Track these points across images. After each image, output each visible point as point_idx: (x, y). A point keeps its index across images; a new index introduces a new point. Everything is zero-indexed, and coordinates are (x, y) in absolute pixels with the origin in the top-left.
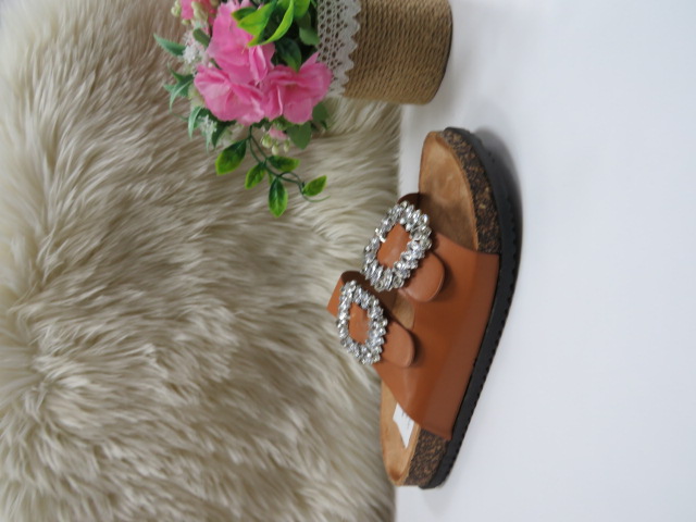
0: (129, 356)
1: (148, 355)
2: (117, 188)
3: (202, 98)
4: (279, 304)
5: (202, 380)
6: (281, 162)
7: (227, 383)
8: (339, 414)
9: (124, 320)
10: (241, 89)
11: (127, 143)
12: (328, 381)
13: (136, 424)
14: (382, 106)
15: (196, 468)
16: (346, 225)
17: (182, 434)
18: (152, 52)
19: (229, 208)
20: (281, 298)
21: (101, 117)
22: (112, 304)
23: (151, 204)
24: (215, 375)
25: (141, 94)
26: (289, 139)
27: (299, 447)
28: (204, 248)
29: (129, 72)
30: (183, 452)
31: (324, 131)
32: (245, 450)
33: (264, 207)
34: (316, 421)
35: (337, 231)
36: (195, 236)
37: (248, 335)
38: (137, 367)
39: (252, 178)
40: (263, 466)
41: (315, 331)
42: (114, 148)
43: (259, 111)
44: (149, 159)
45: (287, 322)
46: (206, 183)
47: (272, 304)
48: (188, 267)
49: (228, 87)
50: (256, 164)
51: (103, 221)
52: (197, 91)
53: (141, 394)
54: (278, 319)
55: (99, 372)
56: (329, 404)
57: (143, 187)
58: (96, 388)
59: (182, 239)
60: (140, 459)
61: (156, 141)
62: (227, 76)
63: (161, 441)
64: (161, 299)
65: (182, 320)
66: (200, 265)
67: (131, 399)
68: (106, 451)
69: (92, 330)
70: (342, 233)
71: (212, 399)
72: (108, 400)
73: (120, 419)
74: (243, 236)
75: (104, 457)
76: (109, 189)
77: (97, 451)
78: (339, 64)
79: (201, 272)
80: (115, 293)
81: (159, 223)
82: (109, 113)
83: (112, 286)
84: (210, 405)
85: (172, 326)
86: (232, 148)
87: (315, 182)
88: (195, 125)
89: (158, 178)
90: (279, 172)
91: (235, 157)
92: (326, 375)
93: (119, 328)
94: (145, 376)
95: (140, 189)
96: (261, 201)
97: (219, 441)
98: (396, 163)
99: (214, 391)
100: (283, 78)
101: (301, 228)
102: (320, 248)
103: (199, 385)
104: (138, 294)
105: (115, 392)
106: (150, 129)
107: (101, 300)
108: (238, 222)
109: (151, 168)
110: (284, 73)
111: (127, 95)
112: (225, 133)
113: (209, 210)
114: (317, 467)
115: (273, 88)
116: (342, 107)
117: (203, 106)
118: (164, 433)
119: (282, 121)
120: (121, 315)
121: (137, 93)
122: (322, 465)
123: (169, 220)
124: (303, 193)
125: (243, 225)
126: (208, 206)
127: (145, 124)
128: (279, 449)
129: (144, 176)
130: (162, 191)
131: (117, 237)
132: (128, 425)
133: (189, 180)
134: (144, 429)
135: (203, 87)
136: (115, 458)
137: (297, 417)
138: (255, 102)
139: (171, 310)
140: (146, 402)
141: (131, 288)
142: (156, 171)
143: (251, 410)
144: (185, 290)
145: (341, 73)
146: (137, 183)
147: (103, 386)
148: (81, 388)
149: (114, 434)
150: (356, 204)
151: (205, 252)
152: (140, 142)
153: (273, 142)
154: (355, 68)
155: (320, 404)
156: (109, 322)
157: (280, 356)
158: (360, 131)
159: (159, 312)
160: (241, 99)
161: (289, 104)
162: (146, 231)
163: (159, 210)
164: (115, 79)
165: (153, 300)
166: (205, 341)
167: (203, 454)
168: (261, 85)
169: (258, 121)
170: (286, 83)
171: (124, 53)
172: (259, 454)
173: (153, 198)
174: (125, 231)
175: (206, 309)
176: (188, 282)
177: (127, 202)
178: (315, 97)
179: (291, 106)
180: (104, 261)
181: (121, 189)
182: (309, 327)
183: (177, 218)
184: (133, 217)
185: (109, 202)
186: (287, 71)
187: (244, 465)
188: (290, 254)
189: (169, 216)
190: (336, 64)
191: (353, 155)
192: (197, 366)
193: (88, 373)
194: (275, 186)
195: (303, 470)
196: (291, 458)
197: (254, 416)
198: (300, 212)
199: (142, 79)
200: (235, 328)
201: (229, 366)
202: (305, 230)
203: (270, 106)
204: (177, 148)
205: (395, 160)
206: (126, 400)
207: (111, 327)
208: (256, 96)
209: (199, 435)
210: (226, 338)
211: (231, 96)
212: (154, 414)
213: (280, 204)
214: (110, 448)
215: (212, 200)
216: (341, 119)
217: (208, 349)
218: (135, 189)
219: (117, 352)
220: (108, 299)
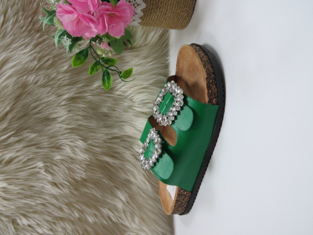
0: (30, 168)
1: (40, 168)
2: (18, 78)
3: (61, 23)
4: (110, 137)
5: (70, 179)
6: (108, 61)
7: (85, 180)
8: (143, 192)
9: (26, 150)
10: (83, 16)
11: (23, 54)
12: (138, 176)
13: (35, 206)
14: (160, 32)
15: (69, 227)
16: (144, 94)
17: (61, 209)
18: (35, 4)
19: (81, 87)
20: (111, 134)
21: (8, 40)
22: (19, 141)
23: (39, 86)
24: (78, 177)
25: (30, 27)
26: (112, 49)
27: (124, 211)
28: (69, 109)
29: (22, 16)
30: (62, 219)
31: (130, 46)
32: (95, 215)
33: (100, 86)
34: (132, 197)
35: (139, 98)
36: (63, 103)
37: (94, 154)
38: (34, 175)
39: (92, 69)
40: (106, 223)
41: (130, 150)
42: (16, 57)
43: (95, 30)
44: (36, 62)
45: (115, 146)
46: (68, 74)
47: (106, 137)
48: (60, 120)
49: (76, 16)
50: (95, 61)
51: (11, 96)
52: (58, 20)
53: (37, 189)
54: (110, 145)
55: (14, 179)
56: (139, 188)
57: (33, 78)
58: (11, 187)
59: (56, 105)
60: (38, 225)
61: (39, 52)
62: (74, 9)
63: (49, 214)
64: (46, 137)
65: (58, 148)
66: (66, 118)
67: (31, 192)
68: (19, 221)
69: (8, 156)
70: (142, 99)
71: (76, 189)
72: (19, 193)
73: (26, 203)
74: (89, 102)
75: (18, 224)
76: (14, 79)
77: (14, 222)
78: (138, 5)
79: (67, 122)
80: (20, 135)
81: (43, 96)
82: (12, 37)
83: (18, 132)
84: (75, 192)
85: (52, 152)
86: (81, 52)
87: (127, 71)
88: (59, 41)
89: (42, 72)
90: (107, 66)
91: (82, 58)
92: (136, 172)
93: (23, 154)
94: (39, 179)
95: (31, 78)
96: (98, 83)
97: (81, 211)
98: (168, 62)
99: (77, 185)
100: (108, 10)
101: (120, 97)
102: (130, 107)
103: (69, 182)
104: (33, 135)
105: (22, 189)
106: (36, 46)
107: (12, 140)
108: (86, 94)
109: (37, 67)
110: (107, 7)
111: (22, 28)
112: (76, 45)
113: (70, 89)
114: (134, 221)
115: (102, 16)
116: (139, 33)
117: (63, 29)
118: (51, 209)
119: (107, 36)
120: (24, 147)
121: (28, 27)
122: (137, 220)
123: (48, 95)
124: (121, 77)
125: (89, 96)
126: (69, 87)
127: (33, 43)
128: (113, 213)
129: (34, 71)
130: (44, 79)
131: (20, 105)
132: (30, 207)
133: (58, 73)
134: (39, 208)
135: (61, 16)
136: (23, 225)
137: (122, 196)
138: (92, 25)
139: (52, 143)
140: (40, 193)
141: (29, 132)
142: (40, 68)
143: (97, 193)
144: (59, 132)
145: (139, 11)
146: (29, 75)
147: (15, 186)
148: (3, 188)
149: (23, 212)
150: (148, 83)
151: (69, 111)
152: (30, 53)
153: (103, 51)
154: (147, 8)
155: (134, 188)
156: (17, 152)
157: (112, 164)
158: (149, 46)
159: (45, 144)
160: (84, 23)
161: (112, 25)
162: (36, 101)
163: (42, 89)
164: (15, 19)
165: (42, 138)
166: (71, 158)
167: (73, 219)
168: (95, 14)
169: (95, 36)
170: (109, 12)
171: (19, 4)
172: (103, 217)
173: (39, 83)
174: (24, 102)
175: (71, 141)
176: (61, 127)
177: (25, 86)
178: (125, 22)
179: (112, 26)
180: (13, 118)
181: (22, 78)
182: (126, 148)
183: (53, 93)
184: (28, 94)
185: (14, 86)
186: (109, 6)
187: (95, 223)
188: (115, 110)
189: (48, 93)
190: (136, 5)
191: (146, 58)
192: (67, 172)
193: (7, 179)
194: (105, 74)
195: (127, 223)
196: (120, 218)
197: (100, 197)
198: (119, 89)
199: (30, 19)
200: (87, 151)
201: (84, 171)
202: (122, 98)
203: (100, 27)
204: (51, 56)
205: (167, 60)
206: (29, 193)
207: (19, 154)
208: (92, 21)
209: (70, 209)
210: (82, 156)
211: (78, 22)
212: (45, 199)
213: (108, 83)
214: (21, 219)
215: (72, 84)
216: (139, 39)
217: (73, 163)
218: (29, 78)
219: (22, 167)
220: (16, 139)
